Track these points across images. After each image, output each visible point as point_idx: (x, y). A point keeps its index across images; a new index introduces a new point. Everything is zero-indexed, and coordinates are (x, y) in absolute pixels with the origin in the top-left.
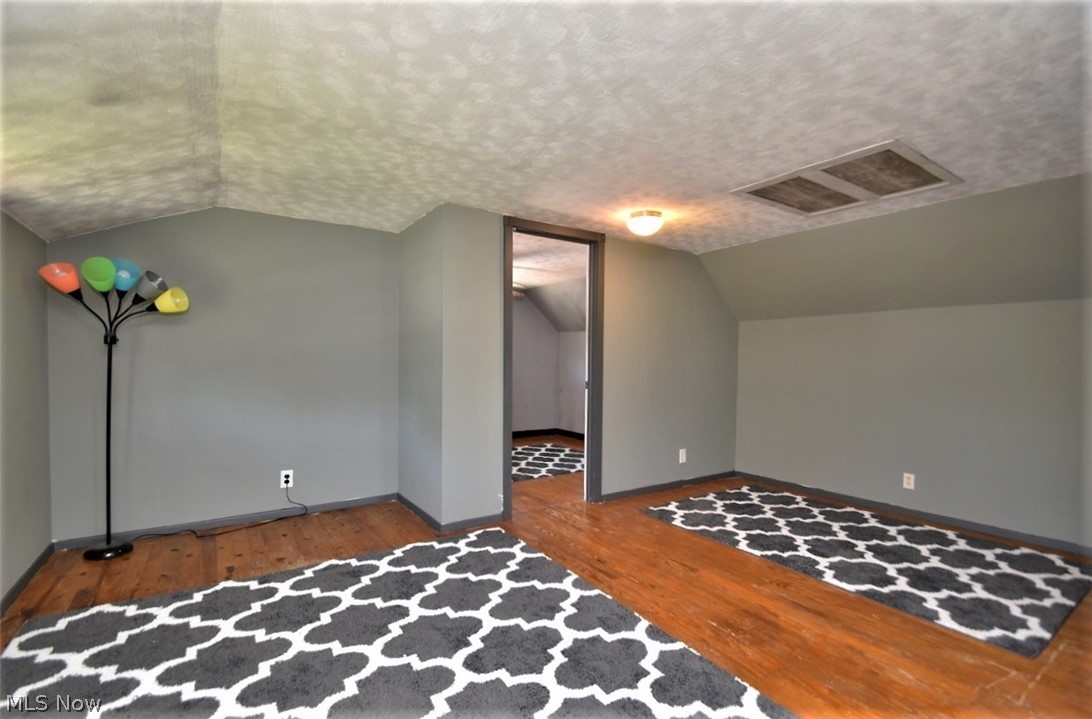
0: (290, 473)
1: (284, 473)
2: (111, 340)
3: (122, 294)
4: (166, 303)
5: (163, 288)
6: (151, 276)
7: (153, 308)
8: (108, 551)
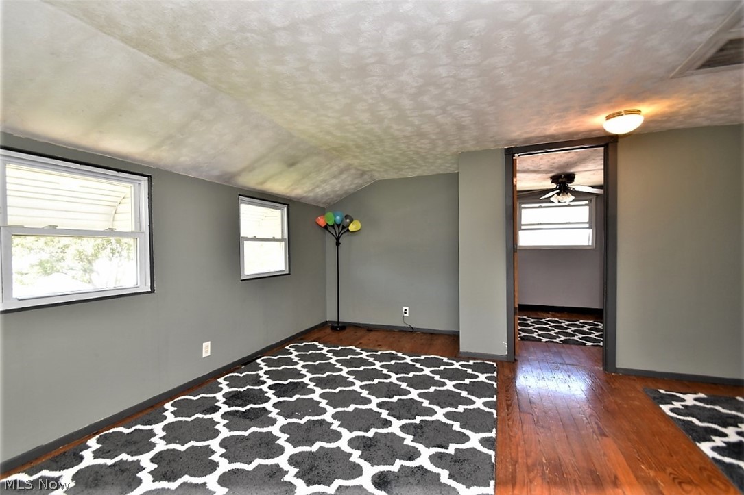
0: (407, 308)
1: (404, 308)
2: (338, 244)
3: (339, 226)
4: (352, 228)
5: (352, 221)
6: (347, 217)
7: (348, 230)
8: (338, 327)
